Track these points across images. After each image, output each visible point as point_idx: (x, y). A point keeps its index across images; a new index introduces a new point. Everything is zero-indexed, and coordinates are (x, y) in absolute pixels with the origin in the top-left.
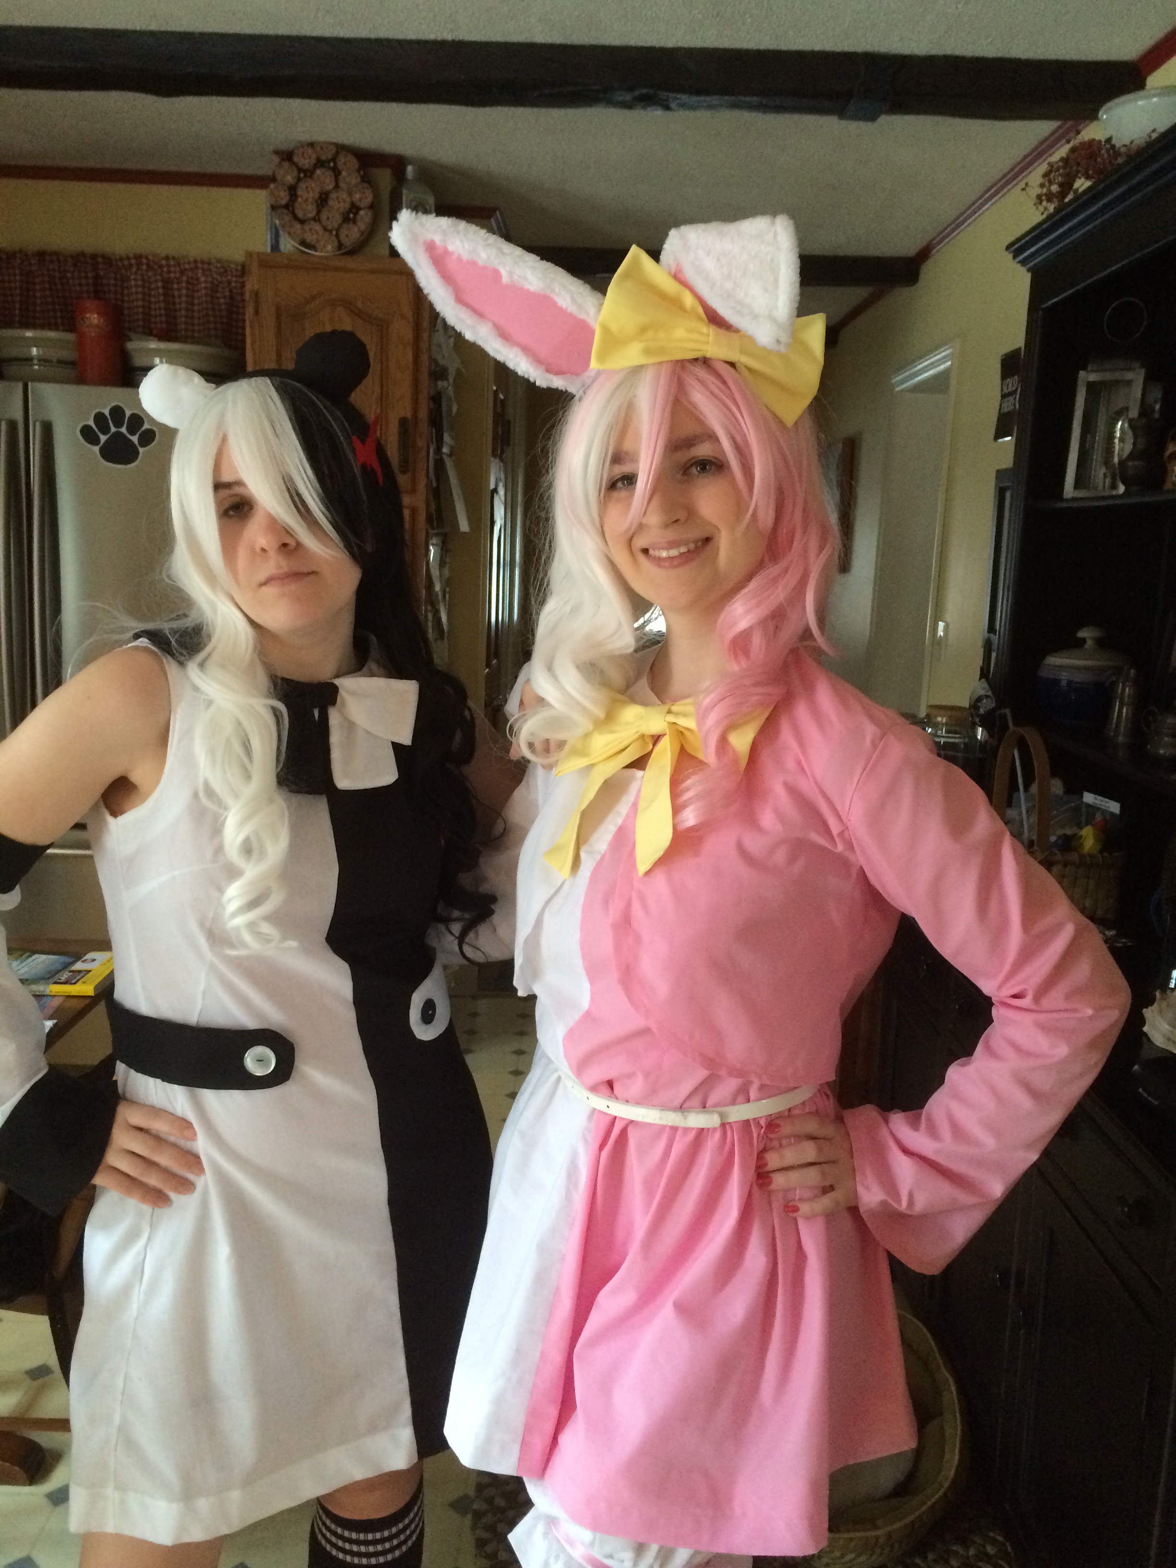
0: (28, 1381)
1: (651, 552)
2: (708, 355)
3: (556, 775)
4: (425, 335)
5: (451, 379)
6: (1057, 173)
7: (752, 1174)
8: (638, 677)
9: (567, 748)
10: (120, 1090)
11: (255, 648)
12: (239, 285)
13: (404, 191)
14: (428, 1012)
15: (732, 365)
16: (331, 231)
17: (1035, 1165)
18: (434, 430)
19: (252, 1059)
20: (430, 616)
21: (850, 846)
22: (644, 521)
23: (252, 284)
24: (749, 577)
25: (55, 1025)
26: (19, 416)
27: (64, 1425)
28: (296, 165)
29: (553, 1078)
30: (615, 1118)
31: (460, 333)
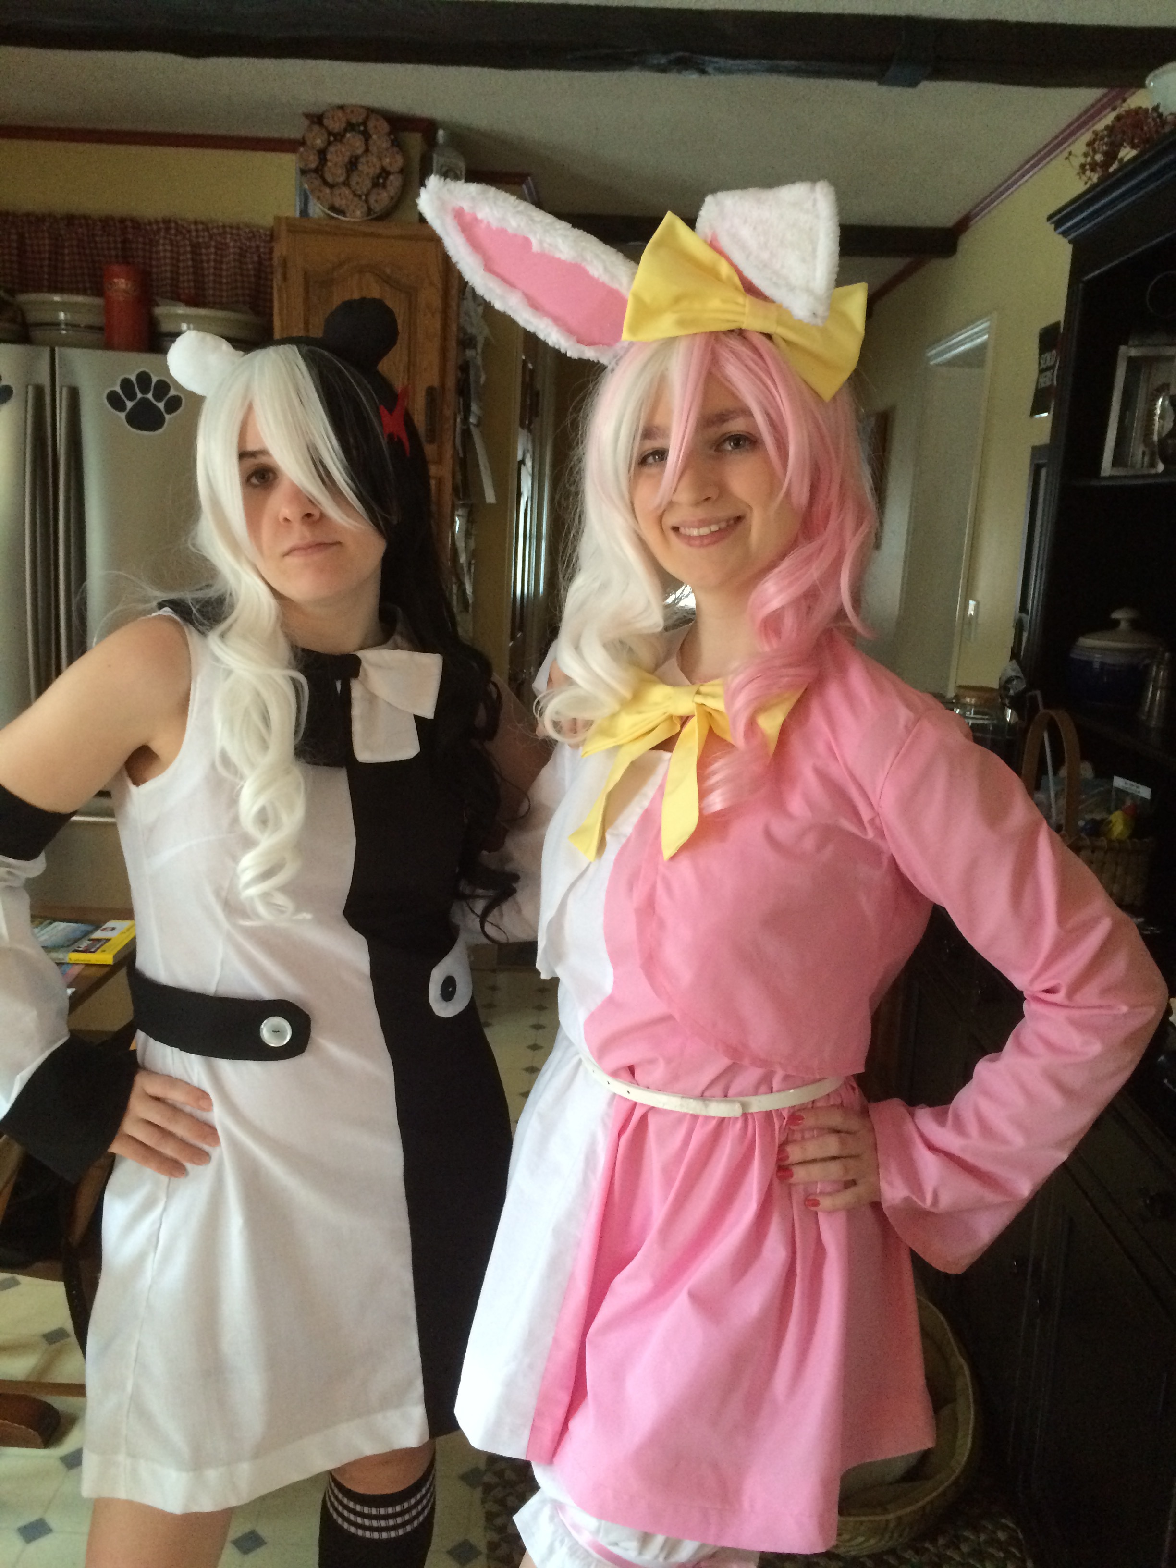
0: (44, 1345)
1: (682, 530)
2: (744, 326)
3: (583, 755)
4: (454, 304)
5: (479, 350)
6: (1102, 142)
7: (773, 1166)
8: (667, 657)
9: (594, 727)
10: (139, 1060)
11: (278, 617)
12: (267, 250)
13: (435, 156)
14: (449, 989)
15: (769, 336)
16: (360, 196)
17: (1064, 1165)
18: (461, 400)
19: (267, 1031)
20: (455, 588)
21: (881, 834)
22: (675, 498)
23: (280, 249)
24: (783, 556)
25: (74, 993)
26: (46, 381)
27: (79, 1390)
28: (326, 128)
29: (575, 1060)
30: (635, 1104)
31: (490, 303)
